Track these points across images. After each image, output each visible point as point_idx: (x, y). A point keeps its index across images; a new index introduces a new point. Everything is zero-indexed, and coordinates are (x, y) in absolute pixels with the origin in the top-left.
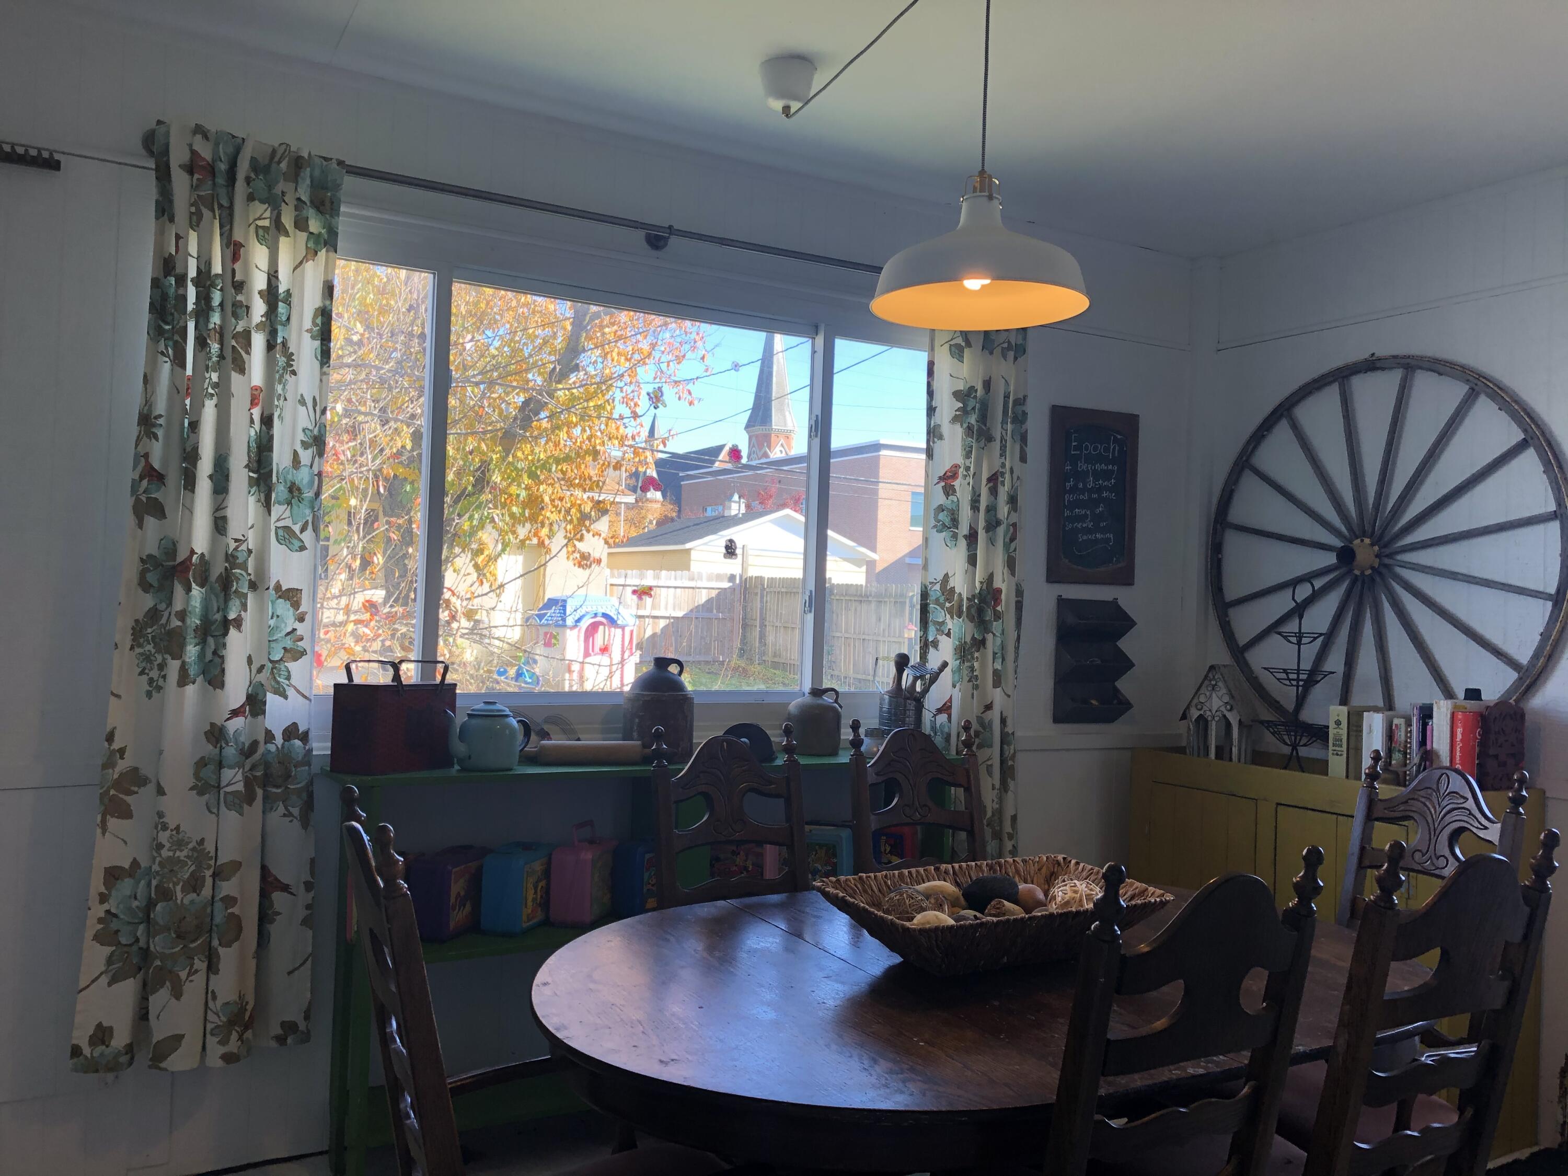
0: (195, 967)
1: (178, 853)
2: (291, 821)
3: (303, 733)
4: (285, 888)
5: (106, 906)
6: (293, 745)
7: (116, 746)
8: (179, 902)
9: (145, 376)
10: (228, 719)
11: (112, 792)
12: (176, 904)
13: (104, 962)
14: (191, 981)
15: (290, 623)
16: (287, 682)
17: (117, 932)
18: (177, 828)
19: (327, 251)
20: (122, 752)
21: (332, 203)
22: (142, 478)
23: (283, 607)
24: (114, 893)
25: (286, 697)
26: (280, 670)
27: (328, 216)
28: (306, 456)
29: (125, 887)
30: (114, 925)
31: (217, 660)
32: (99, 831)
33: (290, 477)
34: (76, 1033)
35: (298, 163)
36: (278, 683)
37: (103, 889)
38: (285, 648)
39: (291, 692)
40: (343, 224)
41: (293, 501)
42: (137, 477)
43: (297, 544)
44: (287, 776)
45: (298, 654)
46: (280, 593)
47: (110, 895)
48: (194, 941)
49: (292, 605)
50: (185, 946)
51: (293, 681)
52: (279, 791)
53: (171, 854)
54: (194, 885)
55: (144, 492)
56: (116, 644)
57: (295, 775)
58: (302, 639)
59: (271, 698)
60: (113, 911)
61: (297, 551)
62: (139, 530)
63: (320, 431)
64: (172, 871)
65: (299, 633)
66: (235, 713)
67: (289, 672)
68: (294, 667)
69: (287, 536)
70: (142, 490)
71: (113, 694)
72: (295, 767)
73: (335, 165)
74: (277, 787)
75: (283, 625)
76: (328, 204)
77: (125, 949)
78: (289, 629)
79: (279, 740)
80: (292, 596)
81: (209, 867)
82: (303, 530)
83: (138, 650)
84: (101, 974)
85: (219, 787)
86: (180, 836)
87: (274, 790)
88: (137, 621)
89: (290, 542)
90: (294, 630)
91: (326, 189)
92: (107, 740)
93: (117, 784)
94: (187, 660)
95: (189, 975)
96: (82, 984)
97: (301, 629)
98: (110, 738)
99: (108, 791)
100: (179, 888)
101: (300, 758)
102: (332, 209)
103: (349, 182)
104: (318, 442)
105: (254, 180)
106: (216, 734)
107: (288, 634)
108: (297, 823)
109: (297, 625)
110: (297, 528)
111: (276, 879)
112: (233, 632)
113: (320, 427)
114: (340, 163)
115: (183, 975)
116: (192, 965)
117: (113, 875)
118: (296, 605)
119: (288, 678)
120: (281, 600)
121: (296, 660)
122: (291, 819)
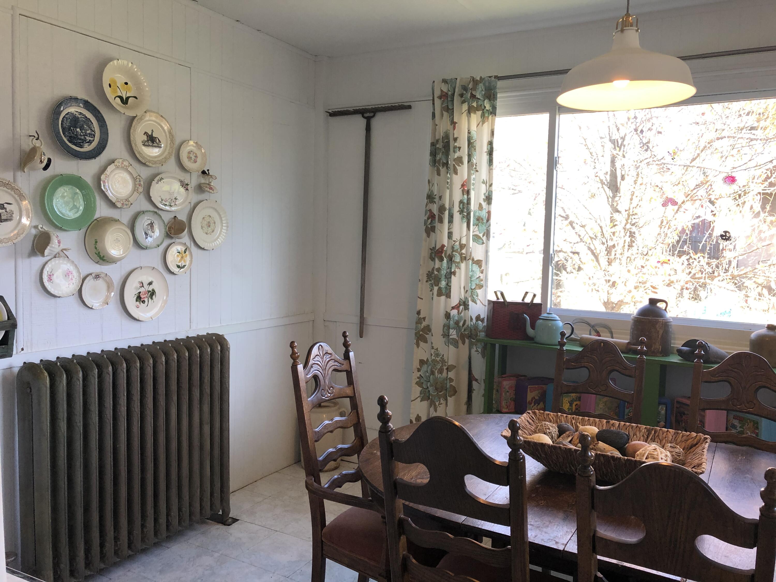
0: (441, 402)
1: (437, 358)
2: (478, 354)
3: (482, 319)
4: (476, 380)
5: (420, 373)
6: (478, 323)
7: (422, 316)
8: (436, 376)
9: (429, 180)
10: (451, 310)
11: (421, 333)
12: (435, 377)
13: (419, 393)
14: (440, 407)
15: (478, 274)
16: (477, 297)
17: (423, 383)
18: (437, 349)
19: (492, 116)
20: (424, 318)
21: (494, 95)
22: (428, 219)
23: (475, 267)
24: (422, 368)
25: (476, 304)
26: (474, 293)
27: (492, 101)
28: (484, 204)
29: (425, 367)
30: (422, 381)
31: (448, 287)
32: (415, 346)
33: (477, 214)
34: (411, 416)
35: (476, 82)
36: (473, 298)
37: (419, 367)
38: (476, 284)
39: (478, 302)
40: (499, 103)
41: (479, 224)
42: (426, 219)
43: (481, 241)
44: (477, 335)
45: (481, 287)
46: (474, 262)
47: (421, 369)
48: (441, 392)
49: (479, 267)
50: (438, 393)
51: (479, 298)
52: (474, 341)
53: (434, 358)
54: (441, 371)
55: (429, 224)
56: (420, 280)
57: (479, 335)
58: (482, 281)
59: (470, 303)
60: (422, 375)
61: (481, 244)
62: (428, 238)
63: (489, 194)
64: (434, 364)
65: (481, 278)
66: (453, 308)
67: (477, 294)
68: (479, 292)
69: (476, 238)
70: (428, 223)
71: (419, 297)
72: (479, 332)
73: (493, 79)
74: (474, 339)
75: (475, 275)
76: (492, 96)
77: (425, 390)
78: (478, 276)
79: (474, 321)
80: (478, 263)
81: (445, 365)
82: (483, 236)
83: (429, 282)
84: (418, 397)
85: (449, 336)
86: (438, 352)
87: (473, 340)
88: (429, 272)
89: (478, 241)
90: (480, 277)
91: (491, 90)
92: (417, 314)
93: (422, 330)
94: (442, 286)
95: (439, 404)
96: (413, 399)
97: (482, 276)
98: (419, 313)
99: (419, 332)
100: (436, 371)
101: (481, 329)
102: (494, 98)
103: (500, 84)
104: (489, 199)
105: (465, 94)
106: (448, 316)
107: (478, 278)
108: (480, 355)
109: (481, 275)
110: (481, 235)
111: (474, 376)
112: (453, 276)
113: (489, 192)
114: (496, 77)
115: (437, 403)
116: (440, 401)
117: (422, 362)
118: (480, 266)
119: (477, 296)
120: (474, 265)
121: (480, 289)
122: (478, 353)
